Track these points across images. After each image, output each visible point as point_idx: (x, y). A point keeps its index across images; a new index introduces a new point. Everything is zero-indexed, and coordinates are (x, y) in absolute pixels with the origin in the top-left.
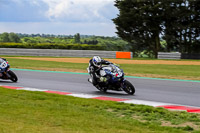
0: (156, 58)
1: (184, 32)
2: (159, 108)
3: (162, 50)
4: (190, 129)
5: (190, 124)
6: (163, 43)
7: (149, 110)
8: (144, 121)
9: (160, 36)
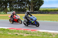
0: (7, 14)
1: (15, 6)
2: (7, 29)
3: (8, 11)
4: (17, 35)
5: (17, 33)
6: (9, 9)
7: (4, 30)
8: (3, 33)
9: (8, 7)
